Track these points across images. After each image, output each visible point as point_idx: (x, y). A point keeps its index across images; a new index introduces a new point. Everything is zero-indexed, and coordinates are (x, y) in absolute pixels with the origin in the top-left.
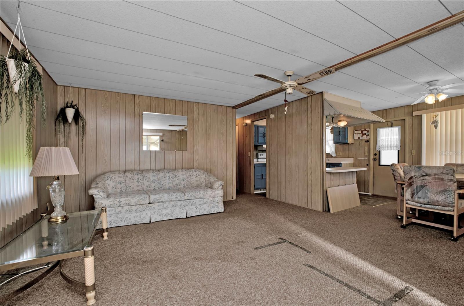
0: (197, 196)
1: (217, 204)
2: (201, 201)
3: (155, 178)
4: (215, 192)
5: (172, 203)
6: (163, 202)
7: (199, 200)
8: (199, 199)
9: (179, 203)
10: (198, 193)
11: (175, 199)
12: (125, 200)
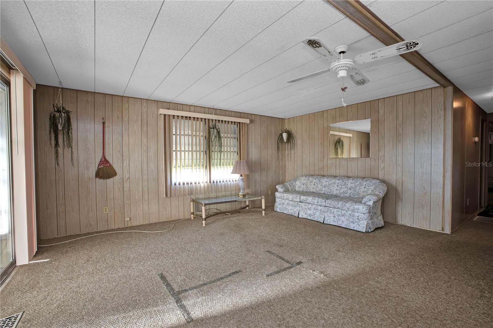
0: (335, 206)
1: (357, 220)
2: (339, 211)
3: (327, 183)
4: (355, 206)
5: (314, 206)
6: (308, 203)
7: (337, 210)
8: (337, 208)
9: (319, 208)
10: (337, 203)
11: (317, 204)
12: (286, 196)
